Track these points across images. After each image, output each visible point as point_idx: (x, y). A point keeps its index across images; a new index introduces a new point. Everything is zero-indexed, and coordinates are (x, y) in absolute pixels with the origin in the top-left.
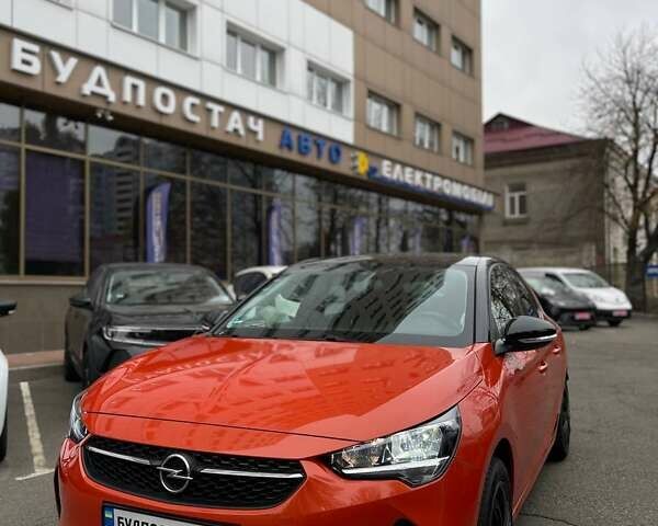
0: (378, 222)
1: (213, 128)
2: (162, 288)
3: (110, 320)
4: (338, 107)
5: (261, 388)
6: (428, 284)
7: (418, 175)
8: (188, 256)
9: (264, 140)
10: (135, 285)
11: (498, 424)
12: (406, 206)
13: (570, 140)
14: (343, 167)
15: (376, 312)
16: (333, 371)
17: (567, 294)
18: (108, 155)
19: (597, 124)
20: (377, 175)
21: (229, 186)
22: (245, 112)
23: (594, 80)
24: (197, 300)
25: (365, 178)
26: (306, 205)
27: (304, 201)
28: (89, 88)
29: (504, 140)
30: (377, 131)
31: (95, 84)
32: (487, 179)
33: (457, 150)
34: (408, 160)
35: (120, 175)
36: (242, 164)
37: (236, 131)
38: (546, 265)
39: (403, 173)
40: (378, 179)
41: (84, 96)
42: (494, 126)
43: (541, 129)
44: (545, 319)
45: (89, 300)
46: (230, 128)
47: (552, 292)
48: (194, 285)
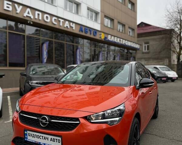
0: (107, 53)
1: (61, 26)
2: (46, 70)
3: (31, 79)
4: (96, 20)
5: (72, 98)
6: (119, 69)
7: (119, 39)
8: (54, 62)
9: (75, 29)
10: (38, 70)
11: (136, 108)
12: (115, 48)
13: (162, 29)
14: (97, 37)
15: (105, 77)
16: (93, 93)
17: (160, 73)
18: (33, 34)
19: (170, 25)
20: (107, 39)
21: (65, 42)
22: (70, 21)
23: (169, 12)
24: (56, 74)
25: (104, 40)
26: (87, 48)
27: (87, 47)
28: (26, 14)
29: (143, 30)
30: (107, 27)
31: (27, 13)
32: (138, 41)
33: (130, 32)
34: (115, 35)
35: (36, 40)
36: (69, 36)
37: (67, 27)
38: (154, 65)
39: (114, 39)
40: (107, 40)
41: (24, 17)
42: (140, 26)
43: (154, 26)
44: (152, 79)
45: (25, 74)
46: (65, 26)
47: (156, 72)
48: (55, 70)
